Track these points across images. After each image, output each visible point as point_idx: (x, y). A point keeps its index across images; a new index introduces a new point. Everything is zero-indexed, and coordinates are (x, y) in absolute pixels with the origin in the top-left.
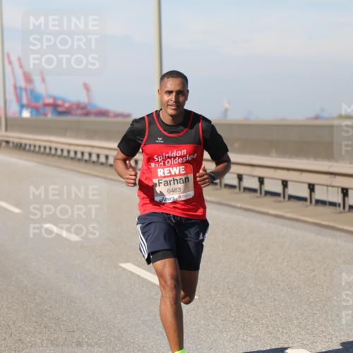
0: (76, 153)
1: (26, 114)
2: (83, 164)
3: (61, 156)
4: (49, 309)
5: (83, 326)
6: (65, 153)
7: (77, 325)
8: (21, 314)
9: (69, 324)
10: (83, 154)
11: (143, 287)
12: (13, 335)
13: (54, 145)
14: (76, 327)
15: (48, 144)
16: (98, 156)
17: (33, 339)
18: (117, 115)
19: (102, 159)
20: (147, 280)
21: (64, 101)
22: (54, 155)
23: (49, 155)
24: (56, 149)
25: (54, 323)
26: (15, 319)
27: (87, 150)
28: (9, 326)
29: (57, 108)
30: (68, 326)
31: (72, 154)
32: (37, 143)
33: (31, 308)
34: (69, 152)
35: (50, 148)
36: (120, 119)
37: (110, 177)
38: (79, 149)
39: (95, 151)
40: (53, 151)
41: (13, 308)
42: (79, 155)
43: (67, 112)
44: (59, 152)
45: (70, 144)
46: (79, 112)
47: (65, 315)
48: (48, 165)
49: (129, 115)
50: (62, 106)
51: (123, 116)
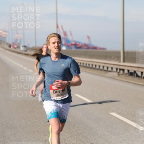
0: (86, 64)
1: (64, 48)
4: (82, 133)
5: (97, 141)
8: (70, 134)
9: (91, 140)
11: (121, 124)
14: (94, 142)
16: (96, 66)
18: (101, 49)
21: (79, 43)
25: (84, 139)
26: (67, 136)
27: (91, 63)
29: (77, 46)
31: (85, 65)
33: (74, 132)
34: (83, 64)
36: (102, 50)
37: (101, 74)
38: (88, 63)
39: (94, 64)
41: (66, 131)
42: (88, 65)
43: (80, 47)
45: (84, 61)
46: (85, 47)
49: (105, 49)
50: (79, 45)
51: (103, 49)
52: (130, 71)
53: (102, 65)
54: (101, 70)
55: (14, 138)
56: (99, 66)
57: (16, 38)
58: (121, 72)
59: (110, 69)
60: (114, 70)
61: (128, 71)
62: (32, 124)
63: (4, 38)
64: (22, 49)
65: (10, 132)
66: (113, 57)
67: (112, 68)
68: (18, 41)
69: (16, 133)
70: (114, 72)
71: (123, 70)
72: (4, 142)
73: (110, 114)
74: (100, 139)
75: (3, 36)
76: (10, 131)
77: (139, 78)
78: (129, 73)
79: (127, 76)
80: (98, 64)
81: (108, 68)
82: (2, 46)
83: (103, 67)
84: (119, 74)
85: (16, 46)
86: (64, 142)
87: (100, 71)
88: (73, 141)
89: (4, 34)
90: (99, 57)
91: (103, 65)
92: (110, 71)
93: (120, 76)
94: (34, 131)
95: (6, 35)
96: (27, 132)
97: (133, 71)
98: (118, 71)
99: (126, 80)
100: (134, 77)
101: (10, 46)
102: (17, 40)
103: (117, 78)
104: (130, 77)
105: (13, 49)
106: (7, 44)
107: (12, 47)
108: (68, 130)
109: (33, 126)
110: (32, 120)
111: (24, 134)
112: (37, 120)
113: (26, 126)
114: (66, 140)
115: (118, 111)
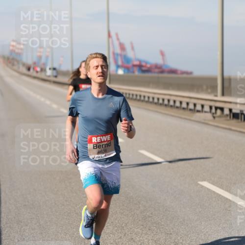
0: (158, 99)
1: (121, 72)
2: (163, 108)
3: (148, 102)
4: (151, 215)
5: (177, 230)
6: (151, 100)
7: (172, 229)
8: (131, 218)
9: (167, 228)
10: (163, 100)
11: (218, 201)
12: (126, 235)
13: (143, 94)
14: (172, 231)
15: (138, 93)
16: (175, 102)
17: (141, 238)
18: (183, 73)
19: (178, 104)
20: (220, 195)
21: (146, 63)
22: (143, 101)
23: (139, 100)
24: (144, 97)
25: (155, 226)
26: (126, 222)
27: (166, 97)
28: (123, 227)
29: (142, 67)
30: (166, 229)
31: (156, 100)
32: (131, 92)
33: (137, 214)
34: (153, 98)
35: (140, 96)
36: (185, 76)
37: (183, 116)
38: (161, 97)
39: (172, 98)
40: (142, 98)
41: (124, 213)
42: (161, 101)
43: (148, 71)
44: (146, 99)
45: (155, 93)
46: (157, 70)
47: (163, 220)
48: (139, 108)
49: (191, 73)
50: (145, 66)
51: (187, 73)
52: (234, 111)
53: (185, 100)
54: (184, 109)
55: (35, 224)
56: (181, 103)
57: (39, 54)
58: (219, 112)
59: (199, 108)
60: (207, 109)
61: (230, 110)
62: (66, 201)
63: (19, 54)
64: (49, 72)
65: (29, 215)
66: (205, 87)
67: (203, 106)
68: (43, 61)
69: (39, 215)
70: (205, 112)
71: (222, 109)
72: (19, 230)
73: (199, 184)
74: (183, 227)
75: (17, 51)
76: (29, 213)
78: (232, 115)
79: (228, 120)
80: (178, 99)
81: (195, 105)
82: (15, 68)
83: (188, 104)
84: (215, 115)
85: (39, 69)
86: (120, 231)
87: (181, 111)
88: (136, 230)
89: (18, 49)
90: (180, 86)
91: (188, 100)
92: (198, 111)
93: (216, 119)
94: (70, 213)
95: (21, 49)
96: (57, 214)
97: (238, 111)
98: (213, 110)
99: (227, 127)
100: (240, 120)
101: (29, 69)
102: (40, 57)
103: (210, 123)
104: (234, 121)
105: (35, 74)
106: (24, 65)
107: (32, 70)
108: (127, 210)
109: (68, 205)
110: (66, 194)
111: (53, 217)
112: (75, 195)
113: (55, 204)
114: (125, 228)
115: (213, 179)
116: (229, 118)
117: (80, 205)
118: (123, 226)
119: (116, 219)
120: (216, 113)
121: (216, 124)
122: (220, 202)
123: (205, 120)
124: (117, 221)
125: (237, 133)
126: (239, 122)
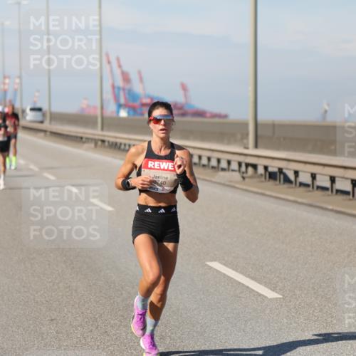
1: (123, 114)
11: (228, 285)
18: (214, 115)
19: (196, 159)
33: (117, 303)
46: (176, 111)
49: (226, 116)
51: (220, 116)
52: (270, 169)
53: (205, 154)
54: (204, 166)
56: (200, 157)
58: (250, 170)
59: (224, 164)
60: (234, 166)
62: (24, 287)
66: (239, 136)
67: (229, 162)
70: (233, 171)
71: (255, 167)
73: (206, 265)
74: (175, 317)
77: (291, 185)
78: (267, 174)
79: (262, 182)
81: (219, 161)
83: (209, 159)
84: (245, 175)
88: (112, 322)
90: (204, 135)
91: (209, 154)
92: (223, 170)
93: (247, 180)
94: (27, 302)
96: (10, 303)
97: (276, 170)
98: (243, 168)
99: (260, 191)
100: (278, 182)
102: (5, 92)
103: (237, 186)
104: (271, 183)
108: (105, 298)
109: (26, 292)
110: (24, 278)
111: (4, 307)
112: (36, 279)
113: (9, 291)
114: (98, 319)
115: (226, 258)
116: (263, 179)
117: (42, 292)
118: (96, 317)
119: (88, 309)
120: (246, 172)
121: (245, 187)
122: (230, 287)
123: (231, 182)
124: (89, 311)
125: (272, 199)
126: (276, 185)
